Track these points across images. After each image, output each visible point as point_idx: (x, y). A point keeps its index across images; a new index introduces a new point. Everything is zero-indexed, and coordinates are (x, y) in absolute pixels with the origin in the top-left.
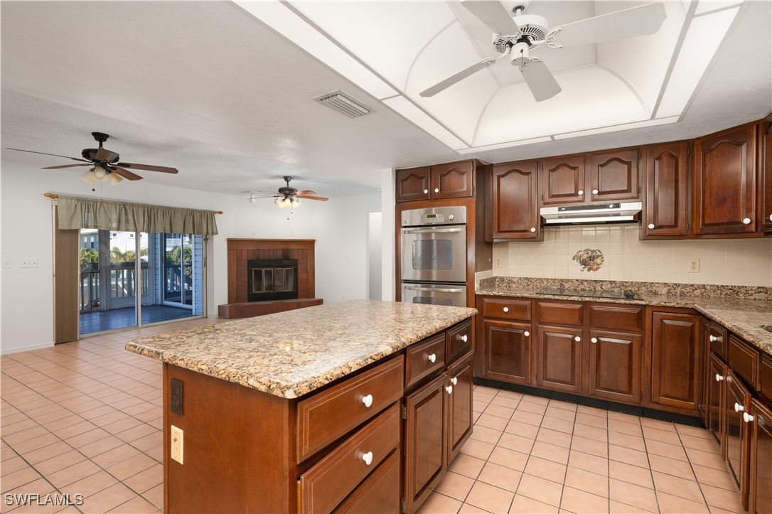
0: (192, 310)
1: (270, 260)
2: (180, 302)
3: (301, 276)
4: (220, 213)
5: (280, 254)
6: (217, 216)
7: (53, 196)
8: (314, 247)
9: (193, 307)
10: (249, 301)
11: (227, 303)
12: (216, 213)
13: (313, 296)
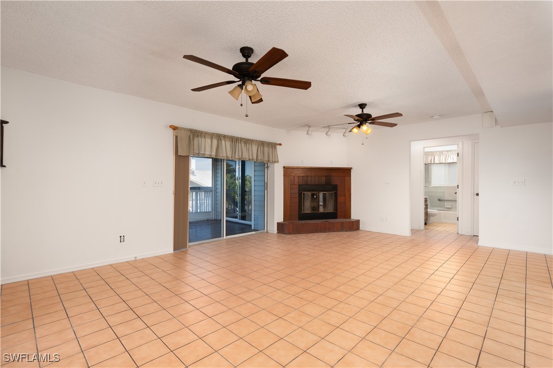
0: (251, 226)
1: (315, 185)
2: (236, 217)
3: (340, 199)
4: (280, 144)
5: (323, 180)
6: (278, 147)
7: (175, 128)
8: (350, 174)
9: (252, 223)
10: (299, 220)
11: (283, 221)
12: (278, 144)
13: (350, 217)
